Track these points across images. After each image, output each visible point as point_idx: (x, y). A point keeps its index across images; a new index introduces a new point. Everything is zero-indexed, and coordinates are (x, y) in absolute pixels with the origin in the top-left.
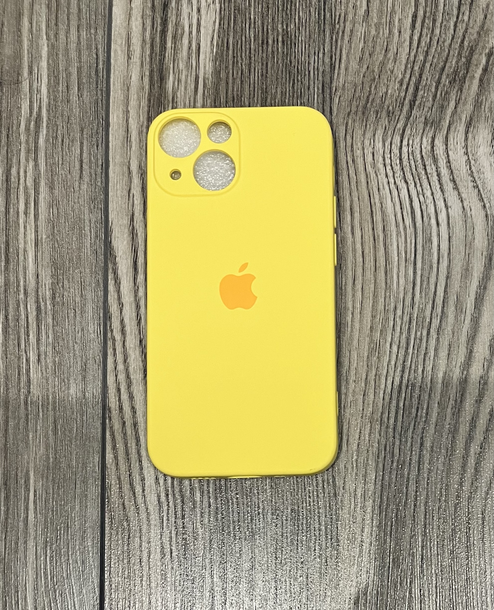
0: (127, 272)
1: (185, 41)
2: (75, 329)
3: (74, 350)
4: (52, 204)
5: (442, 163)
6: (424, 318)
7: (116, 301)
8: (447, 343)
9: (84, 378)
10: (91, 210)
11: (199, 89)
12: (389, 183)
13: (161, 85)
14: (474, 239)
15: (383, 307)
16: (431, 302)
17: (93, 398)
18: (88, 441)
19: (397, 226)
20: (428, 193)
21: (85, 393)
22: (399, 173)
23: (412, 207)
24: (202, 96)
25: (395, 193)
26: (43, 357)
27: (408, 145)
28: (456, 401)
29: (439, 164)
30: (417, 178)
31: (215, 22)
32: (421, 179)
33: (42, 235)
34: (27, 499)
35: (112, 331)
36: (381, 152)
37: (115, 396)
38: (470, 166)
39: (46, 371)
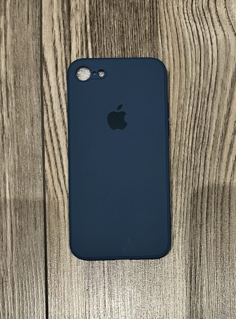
2: (26, 100)
3: (26, 111)
4: (14, 37)
5: (213, 12)
6: (205, 92)
7: (47, 85)
8: (217, 105)
9: (32, 125)
10: (33, 39)
12: (186, 23)
14: (230, 51)
15: (184, 87)
16: (209, 84)
17: (37, 135)
18: (35, 158)
19: (191, 45)
20: (206, 28)
21: (33, 133)
22: (191, 17)
23: (198, 35)
25: (189, 28)
26: (10, 114)
27: (196, 3)
28: (222, 134)
29: (212, 13)
30: (201, 20)
32: (203, 21)
33: (8, 53)
34: (5, 187)
35: (46, 101)
36: (182, 6)
37: (49, 134)
39: (12, 122)
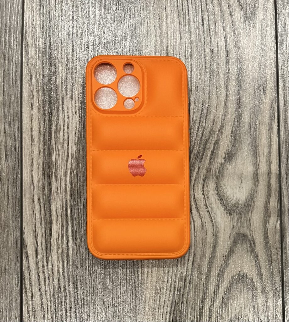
0: (32, 254)
1: (62, 134)
11: (69, 159)
13: (49, 157)
24: (70, 163)
31: (76, 124)
38: (205, 201)
